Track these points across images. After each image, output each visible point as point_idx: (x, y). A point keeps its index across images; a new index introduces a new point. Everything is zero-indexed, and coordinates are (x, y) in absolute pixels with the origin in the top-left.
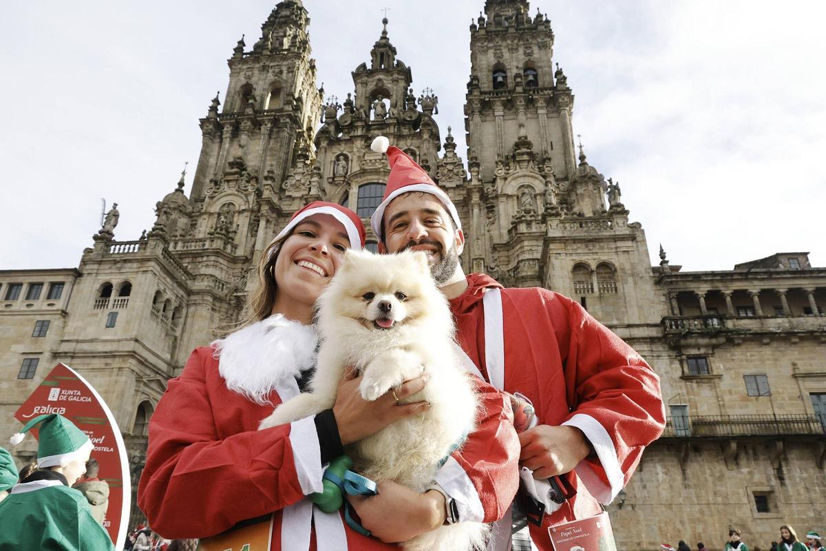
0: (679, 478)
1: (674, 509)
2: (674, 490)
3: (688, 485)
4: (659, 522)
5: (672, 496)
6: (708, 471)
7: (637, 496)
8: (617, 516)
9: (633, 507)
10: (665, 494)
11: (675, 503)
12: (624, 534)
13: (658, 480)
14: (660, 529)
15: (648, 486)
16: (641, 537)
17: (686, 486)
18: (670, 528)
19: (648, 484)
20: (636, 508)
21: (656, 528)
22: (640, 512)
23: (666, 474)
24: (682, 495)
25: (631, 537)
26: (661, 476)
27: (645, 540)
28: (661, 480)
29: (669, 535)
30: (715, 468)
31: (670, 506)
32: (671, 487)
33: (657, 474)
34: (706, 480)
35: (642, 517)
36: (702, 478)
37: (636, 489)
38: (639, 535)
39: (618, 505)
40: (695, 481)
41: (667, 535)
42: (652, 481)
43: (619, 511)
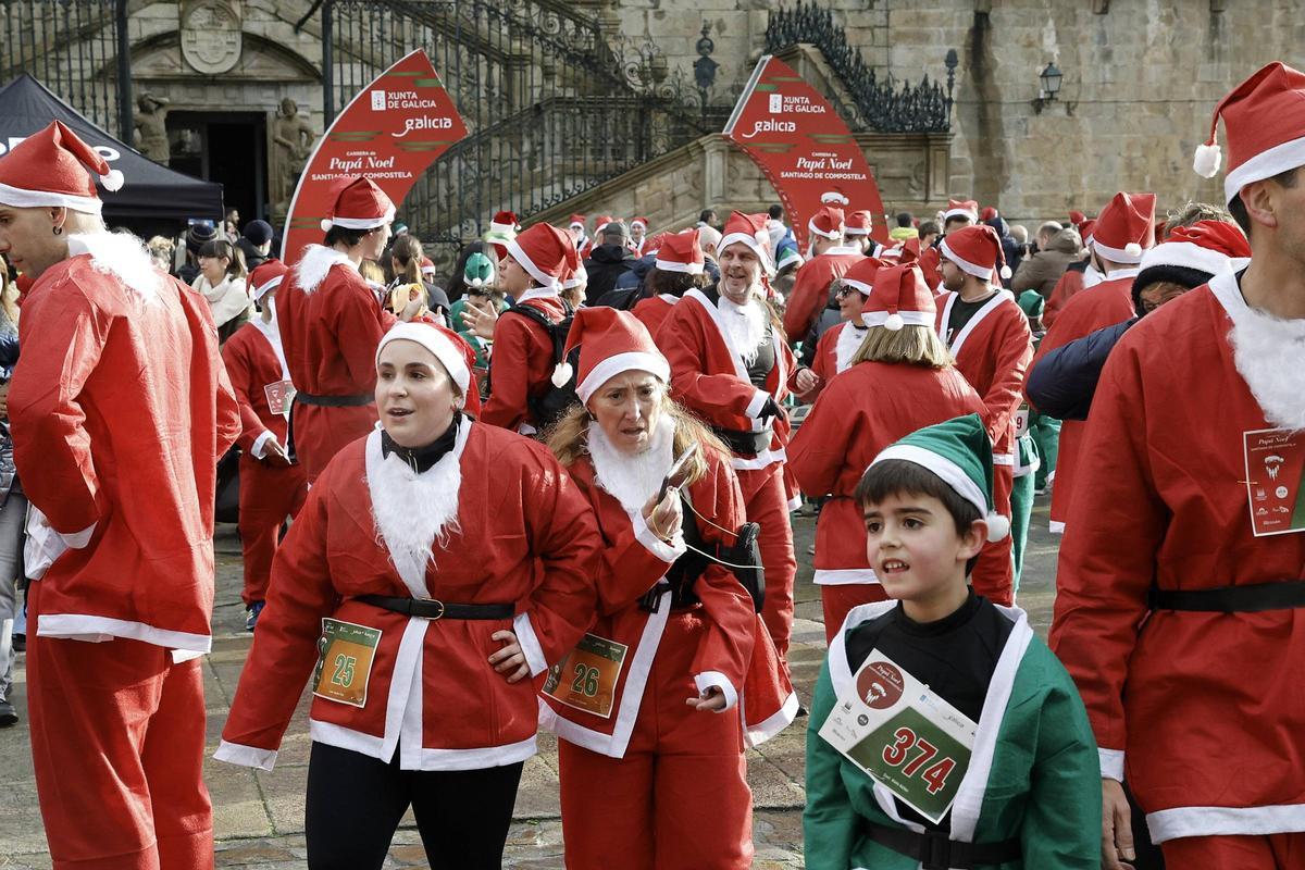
0: (1200, 31)
1: (1171, 115)
2: (1181, 64)
3: (1219, 51)
4: (1129, 146)
5: (1174, 81)
6: (1277, 14)
7: (1083, 80)
8: (1026, 133)
9: (1070, 108)
10: (1155, 74)
11: (1177, 97)
12: (1037, 178)
13: (1144, 38)
14: (1129, 165)
15: (1115, 56)
16: (1078, 184)
17: (1213, 55)
18: (1154, 162)
19: (1117, 49)
20: (1077, 113)
21: (1119, 162)
22: (1085, 123)
23: (1168, 20)
24: (1199, 77)
25: (1055, 185)
26: (1155, 26)
27: (1088, 192)
28: (1151, 37)
29: (1148, 179)
30: (1297, 6)
31: (1162, 106)
32: (1175, 54)
33: (1146, 21)
34: (1268, 39)
35: (1088, 137)
36: (1258, 34)
37: (1085, 61)
38: (1074, 180)
39: (1033, 103)
40: (1239, 41)
41: (1144, 180)
42: (1129, 40)
43: (1033, 120)
